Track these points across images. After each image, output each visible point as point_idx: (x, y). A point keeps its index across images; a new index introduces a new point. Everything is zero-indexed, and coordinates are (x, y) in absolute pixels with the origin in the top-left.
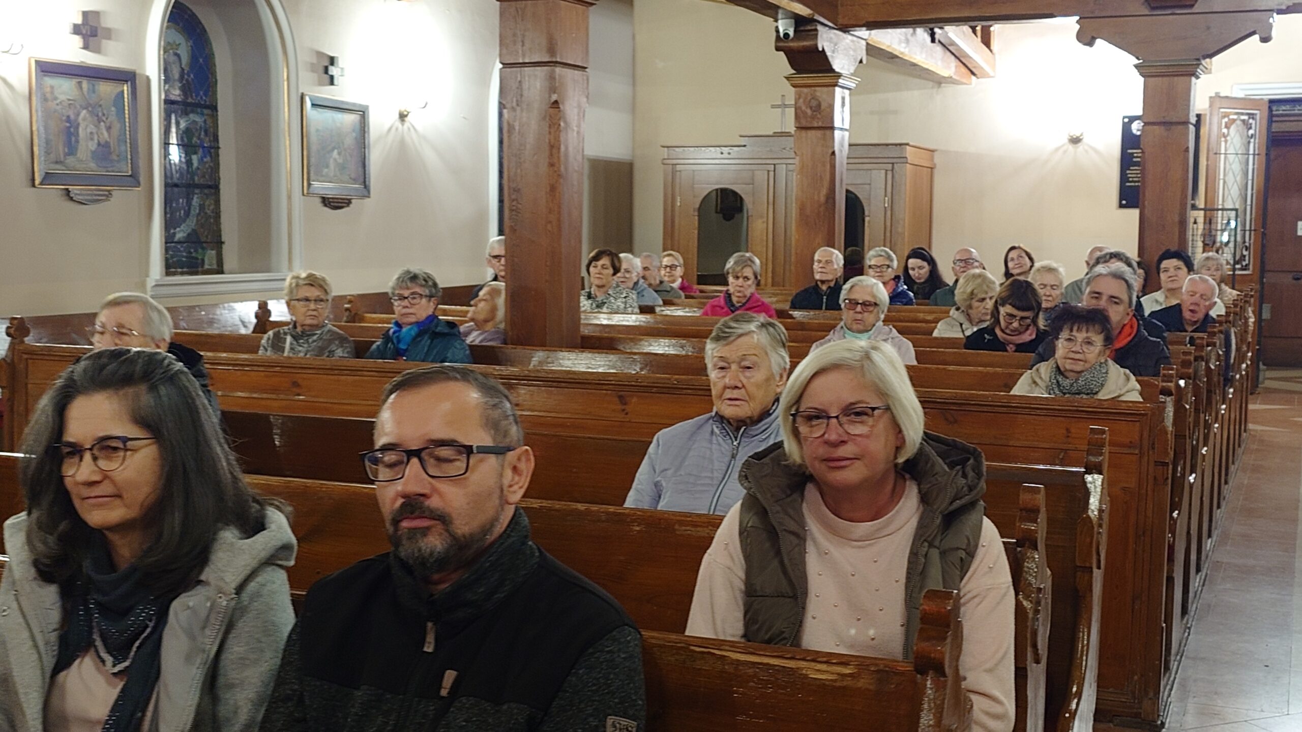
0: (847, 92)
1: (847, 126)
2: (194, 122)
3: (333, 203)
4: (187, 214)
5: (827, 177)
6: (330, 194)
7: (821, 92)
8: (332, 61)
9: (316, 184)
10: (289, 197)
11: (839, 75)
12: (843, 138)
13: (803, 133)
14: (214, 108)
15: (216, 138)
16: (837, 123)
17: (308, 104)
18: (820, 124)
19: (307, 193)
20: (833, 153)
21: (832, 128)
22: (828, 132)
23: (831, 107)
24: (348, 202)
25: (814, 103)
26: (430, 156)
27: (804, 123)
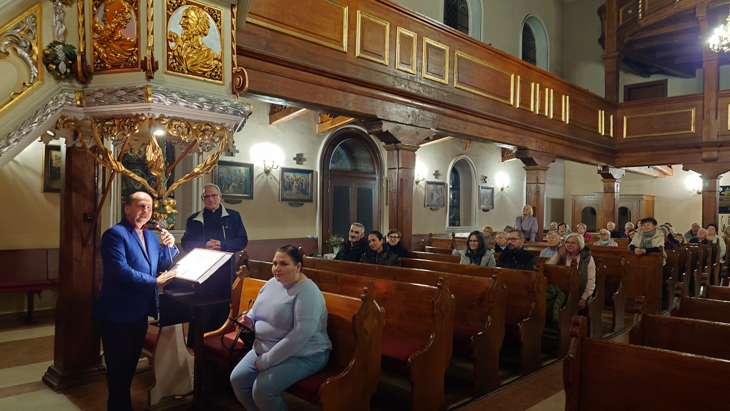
0: (619, 183)
1: (619, 191)
2: (455, 192)
3: (485, 210)
4: (453, 213)
5: (613, 205)
6: (485, 208)
7: (611, 183)
8: (486, 177)
9: (481, 206)
10: (476, 209)
11: (616, 179)
12: (617, 195)
13: (606, 194)
14: (459, 189)
15: (459, 196)
16: (616, 191)
17: (480, 187)
18: (611, 191)
19: (480, 208)
20: (614, 199)
21: (614, 192)
22: (613, 194)
23: (614, 187)
24: (489, 210)
25: (609, 186)
26: (508, 199)
27: (606, 191)
